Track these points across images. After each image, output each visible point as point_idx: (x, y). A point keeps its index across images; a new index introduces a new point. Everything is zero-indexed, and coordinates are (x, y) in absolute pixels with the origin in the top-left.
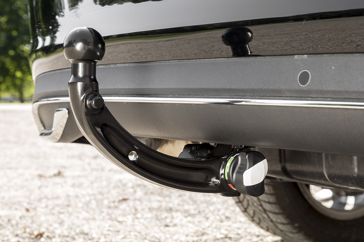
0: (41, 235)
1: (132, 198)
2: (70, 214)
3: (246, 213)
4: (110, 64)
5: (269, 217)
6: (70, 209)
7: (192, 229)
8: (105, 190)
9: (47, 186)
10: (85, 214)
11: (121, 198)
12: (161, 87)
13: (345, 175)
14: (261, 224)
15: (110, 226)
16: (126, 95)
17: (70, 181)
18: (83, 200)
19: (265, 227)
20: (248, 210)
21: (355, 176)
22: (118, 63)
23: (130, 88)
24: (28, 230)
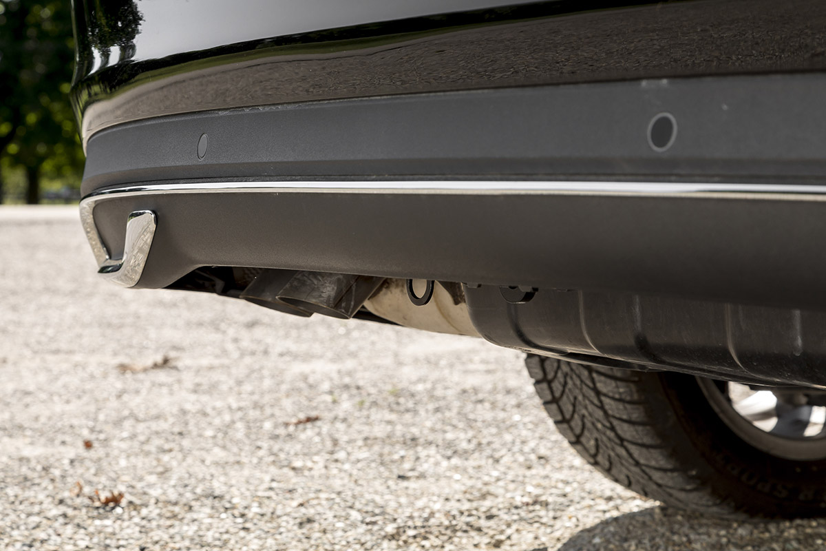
0: (115, 500)
1: (327, 415)
2: (185, 454)
3: (579, 447)
4: (242, 107)
5: (630, 455)
6: (186, 443)
7: (459, 483)
8: (267, 399)
9: (137, 392)
10: (218, 453)
11: (302, 416)
12: (352, 158)
13: (776, 352)
14: (614, 471)
15: (273, 480)
16: (278, 177)
17: (189, 379)
18: (217, 421)
19: (622, 477)
20: (583, 440)
21: (798, 355)
22: (259, 106)
23: (285, 160)
24: (87, 490)
